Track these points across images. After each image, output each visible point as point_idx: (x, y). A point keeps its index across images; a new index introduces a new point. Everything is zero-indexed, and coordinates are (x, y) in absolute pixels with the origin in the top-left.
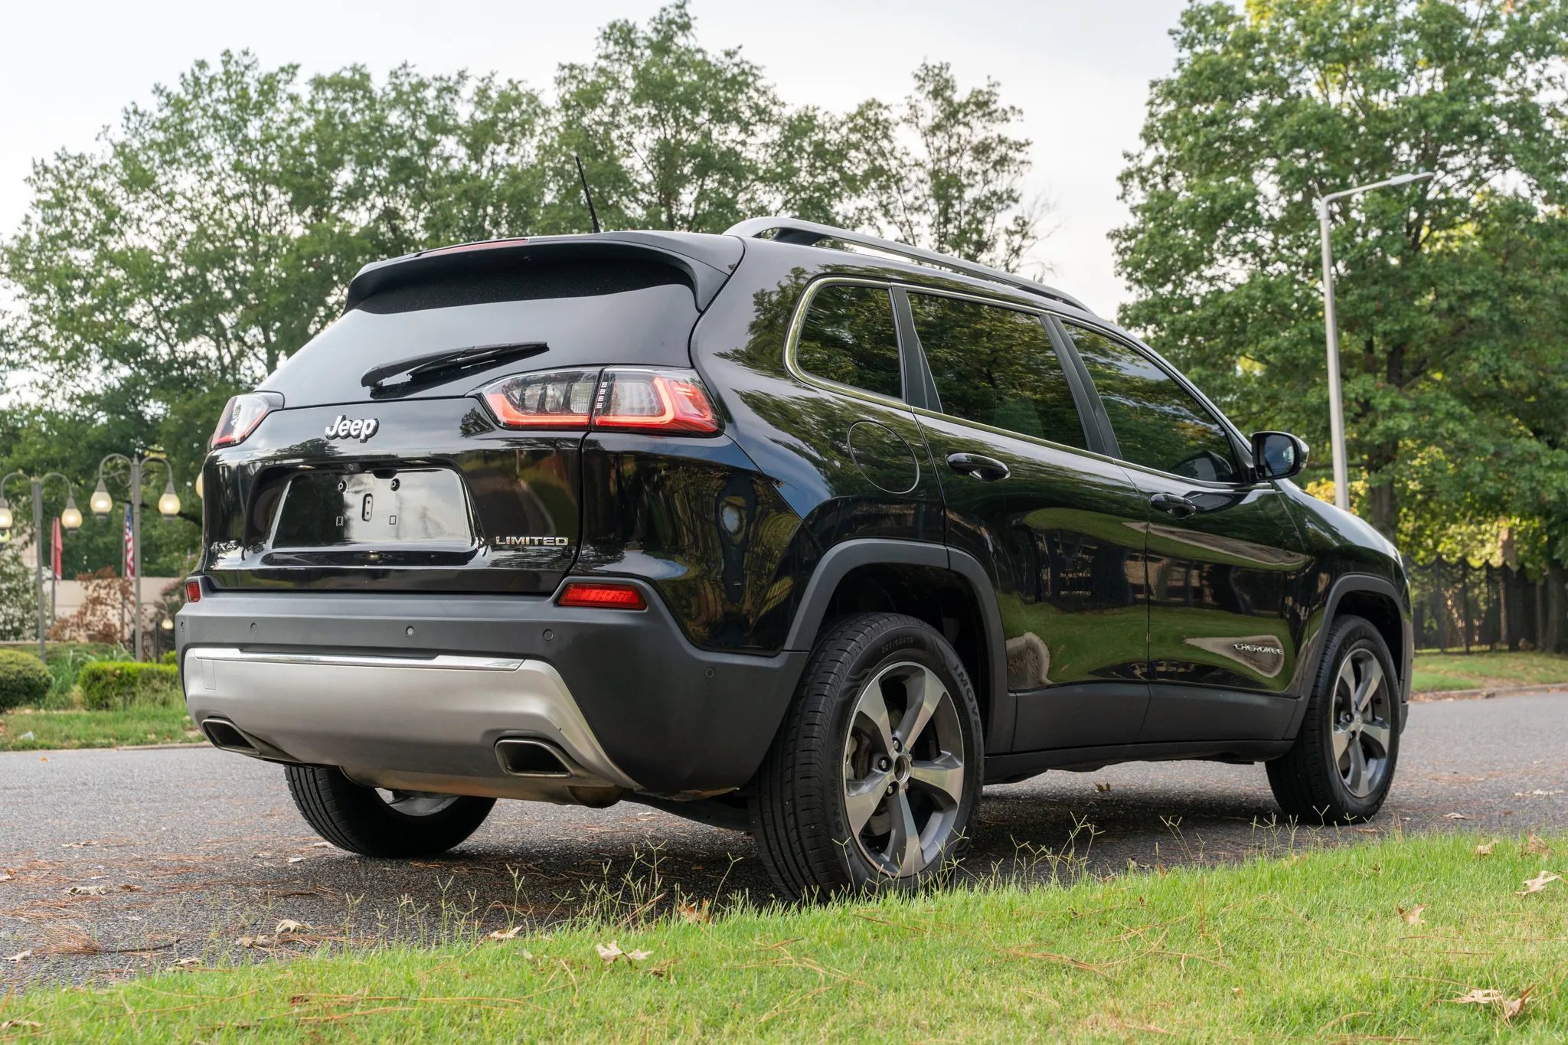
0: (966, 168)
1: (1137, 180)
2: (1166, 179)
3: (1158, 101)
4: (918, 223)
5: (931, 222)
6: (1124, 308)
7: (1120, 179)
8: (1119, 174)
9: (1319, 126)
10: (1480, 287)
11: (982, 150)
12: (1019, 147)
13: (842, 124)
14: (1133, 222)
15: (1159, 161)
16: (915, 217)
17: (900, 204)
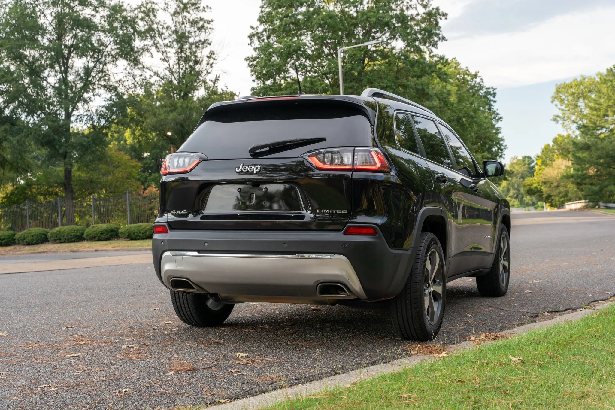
0: (188, 30)
1: (256, 37)
2: (268, 38)
3: (265, 6)
4: (169, 52)
5: (175, 52)
6: (253, 89)
7: (249, 37)
8: (249, 35)
9: (330, 20)
10: (389, 84)
11: (194, 23)
12: (209, 22)
13: (135, 9)
14: (255, 54)
15: (265, 30)
16: (168, 50)
17: (162, 44)
